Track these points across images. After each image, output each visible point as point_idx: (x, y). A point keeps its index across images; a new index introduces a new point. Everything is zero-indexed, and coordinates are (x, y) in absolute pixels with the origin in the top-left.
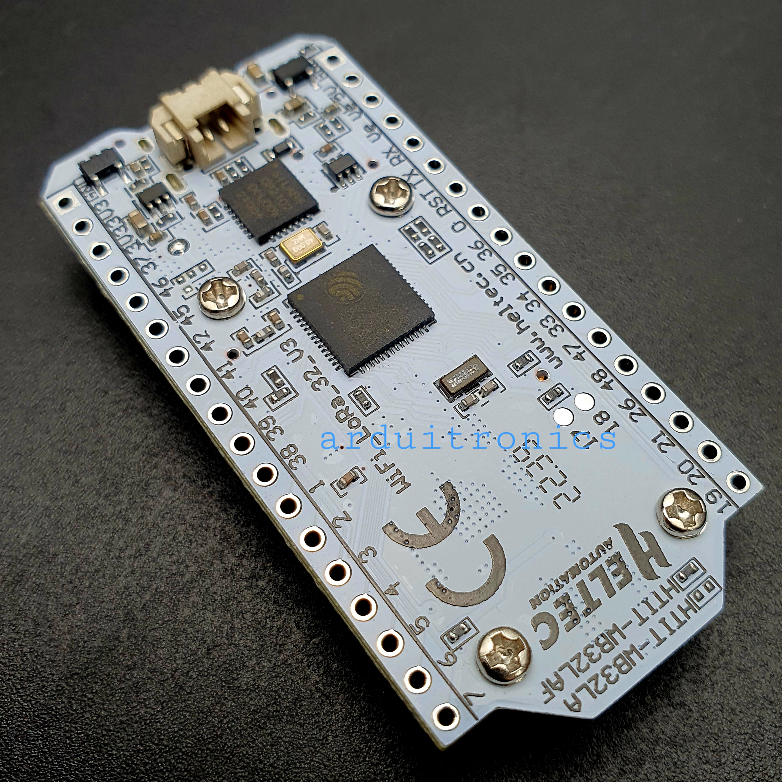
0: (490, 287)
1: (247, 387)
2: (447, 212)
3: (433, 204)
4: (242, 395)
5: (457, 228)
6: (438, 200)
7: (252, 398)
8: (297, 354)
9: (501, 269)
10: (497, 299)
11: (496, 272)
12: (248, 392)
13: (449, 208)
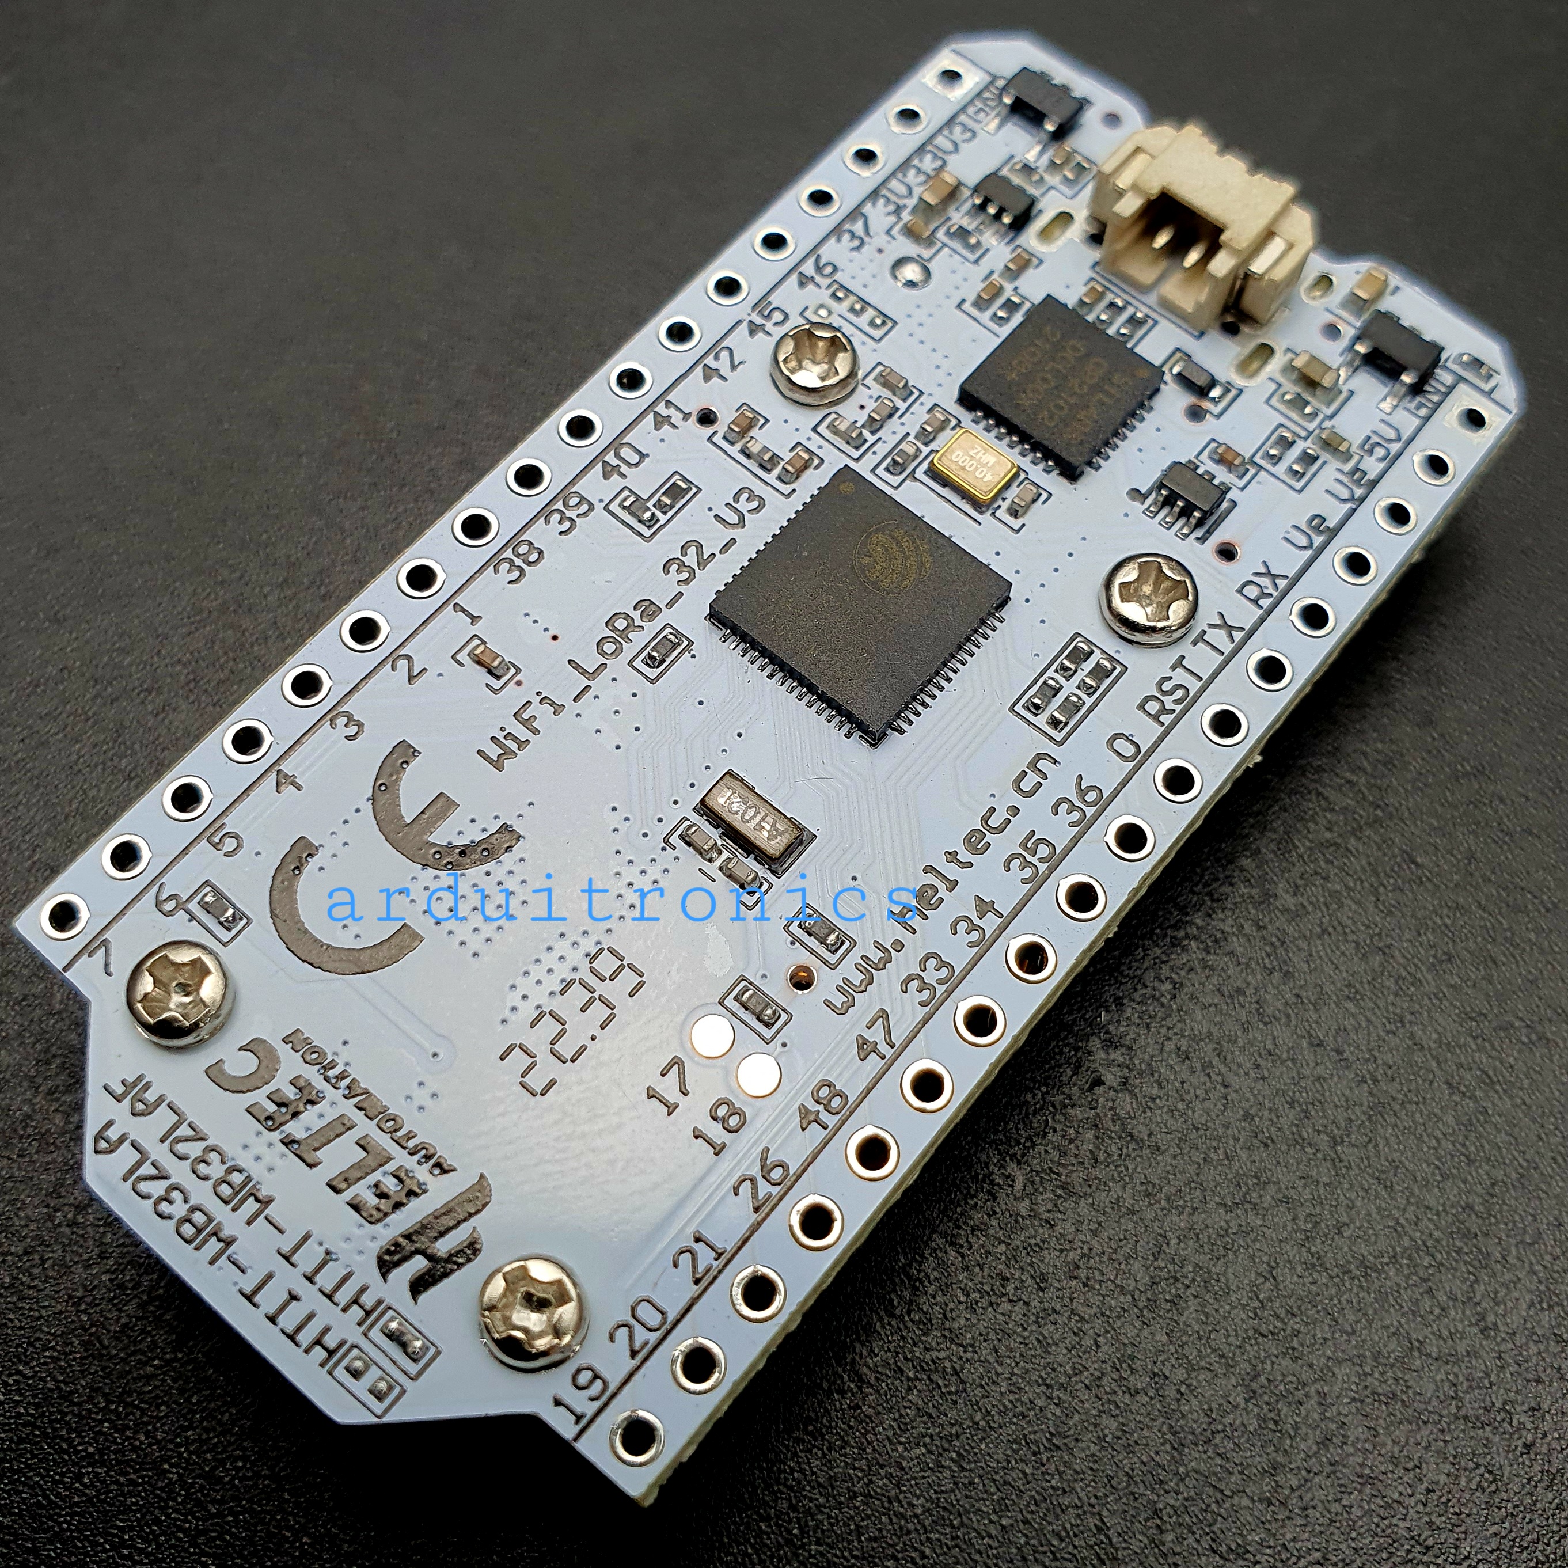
0: (989, 837)
1: (643, 456)
2: (1156, 718)
3: (1167, 686)
4: (625, 452)
5: (1120, 745)
6: (1179, 694)
7: (624, 469)
8: (734, 519)
9: (1043, 851)
10: (964, 856)
11: (1030, 842)
12: (634, 458)
13: (1166, 719)
